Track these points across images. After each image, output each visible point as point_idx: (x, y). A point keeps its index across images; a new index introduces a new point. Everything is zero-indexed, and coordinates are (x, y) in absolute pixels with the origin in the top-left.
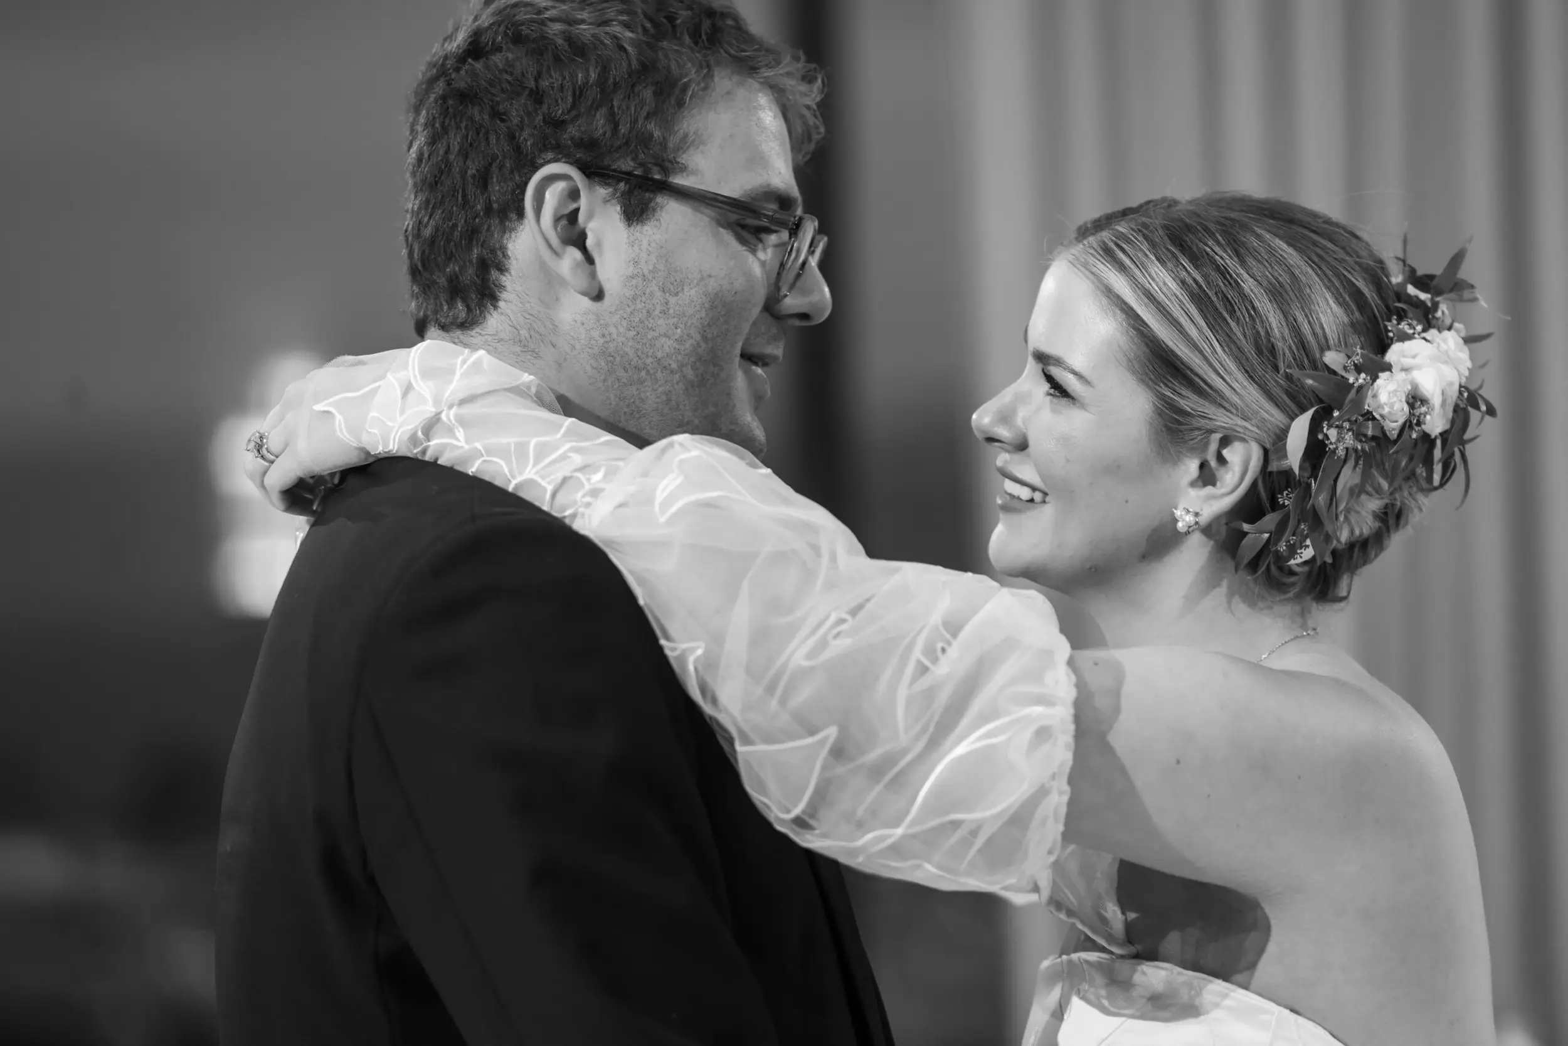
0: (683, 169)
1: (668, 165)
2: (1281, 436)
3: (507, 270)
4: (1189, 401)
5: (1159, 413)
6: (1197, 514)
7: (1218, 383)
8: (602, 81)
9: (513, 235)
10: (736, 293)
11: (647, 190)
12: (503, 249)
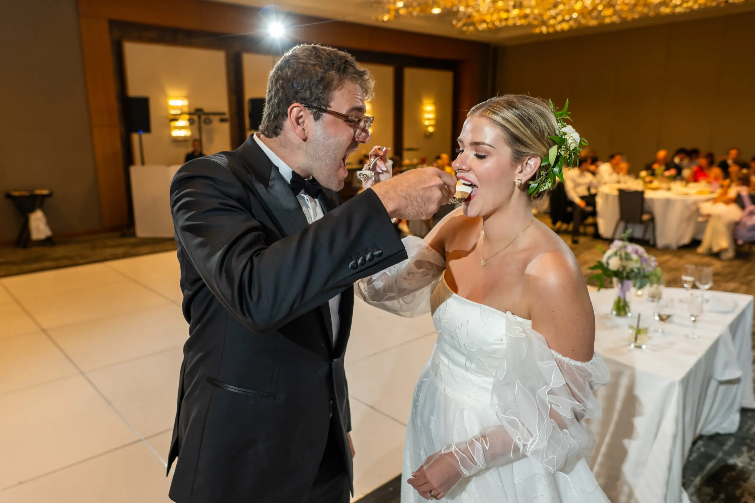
0: (330, 107)
1: (328, 105)
2: (547, 155)
3: (283, 130)
4: (523, 149)
5: (514, 152)
6: (521, 180)
7: (530, 143)
8: (310, 83)
9: (285, 121)
10: (343, 141)
11: (321, 112)
12: (282, 124)
